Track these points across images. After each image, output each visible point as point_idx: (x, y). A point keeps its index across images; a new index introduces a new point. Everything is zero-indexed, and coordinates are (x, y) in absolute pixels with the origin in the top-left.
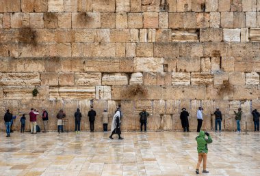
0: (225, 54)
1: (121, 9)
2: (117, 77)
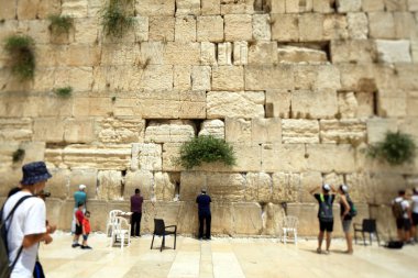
1: (185, 11)
2: (175, 127)
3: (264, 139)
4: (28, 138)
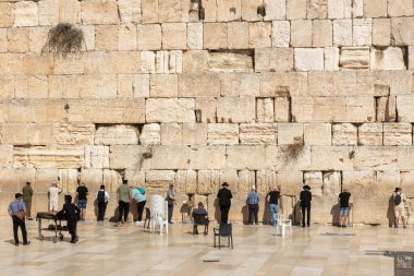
0: (298, 92)
1: (128, 19)
2: (120, 129)
3: (192, 142)
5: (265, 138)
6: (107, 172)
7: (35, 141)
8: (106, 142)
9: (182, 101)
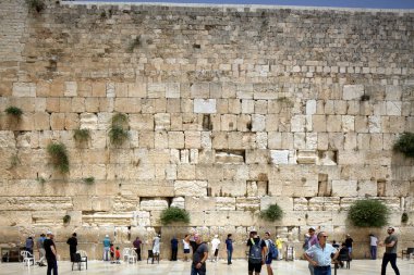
0: (273, 178)
1: (161, 127)
2: (157, 201)
3: (206, 208)
4: (71, 209)
5: (252, 206)
6: (149, 229)
7: (98, 208)
8: (148, 208)
9: (199, 183)
